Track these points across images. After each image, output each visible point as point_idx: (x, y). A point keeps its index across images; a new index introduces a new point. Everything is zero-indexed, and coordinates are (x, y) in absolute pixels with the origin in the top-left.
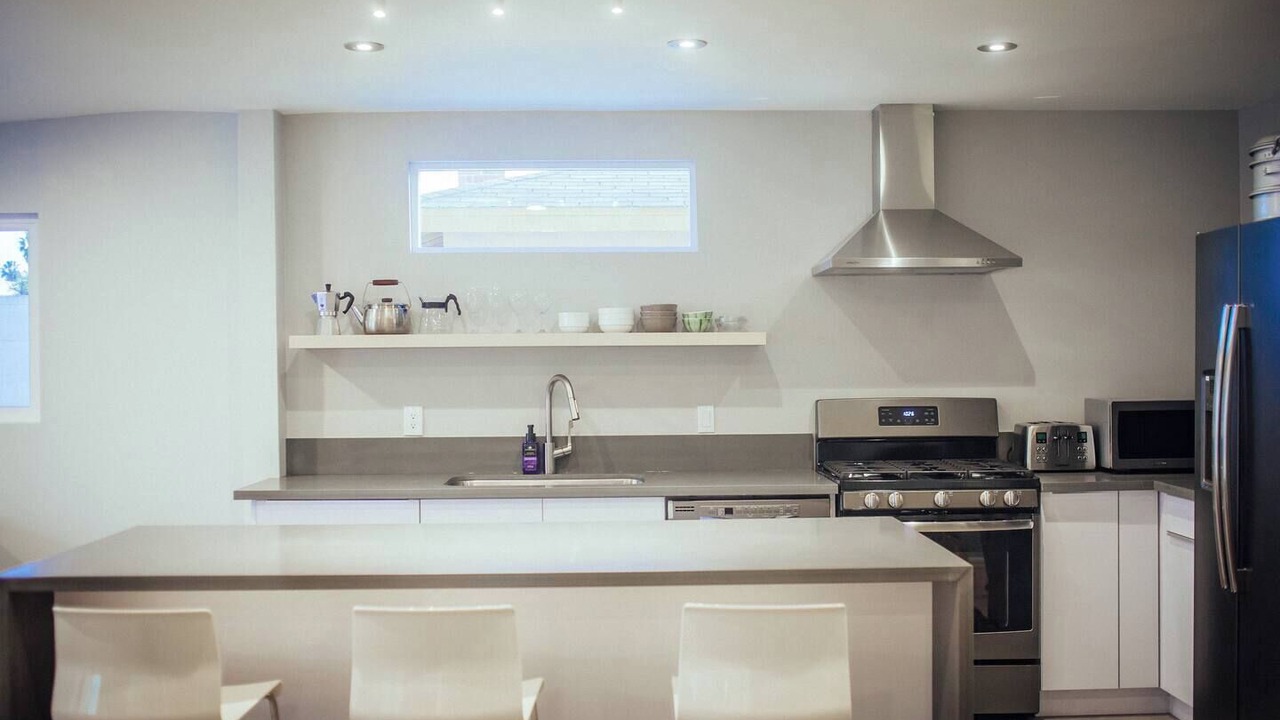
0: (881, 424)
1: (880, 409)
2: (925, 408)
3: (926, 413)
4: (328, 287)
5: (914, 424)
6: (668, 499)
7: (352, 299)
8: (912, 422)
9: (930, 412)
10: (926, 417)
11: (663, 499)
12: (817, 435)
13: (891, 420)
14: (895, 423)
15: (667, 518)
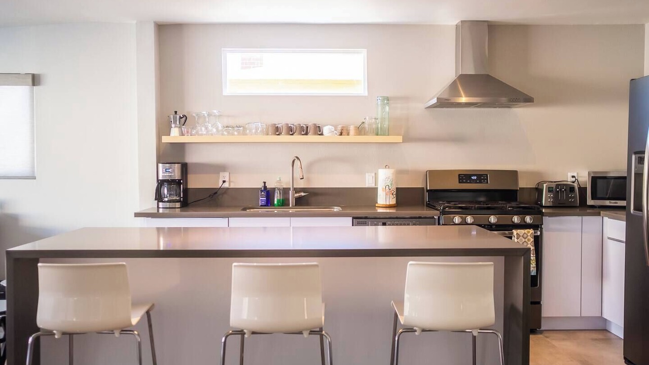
0: (460, 182)
1: (459, 175)
2: (482, 175)
3: (482, 178)
4: (176, 112)
5: (476, 183)
6: (354, 218)
7: (186, 118)
8: (475, 182)
9: (484, 177)
10: (482, 179)
11: (351, 218)
12: (427, 188)
13: (464, 181)
14: (466, 182)
15: (353, 225)
